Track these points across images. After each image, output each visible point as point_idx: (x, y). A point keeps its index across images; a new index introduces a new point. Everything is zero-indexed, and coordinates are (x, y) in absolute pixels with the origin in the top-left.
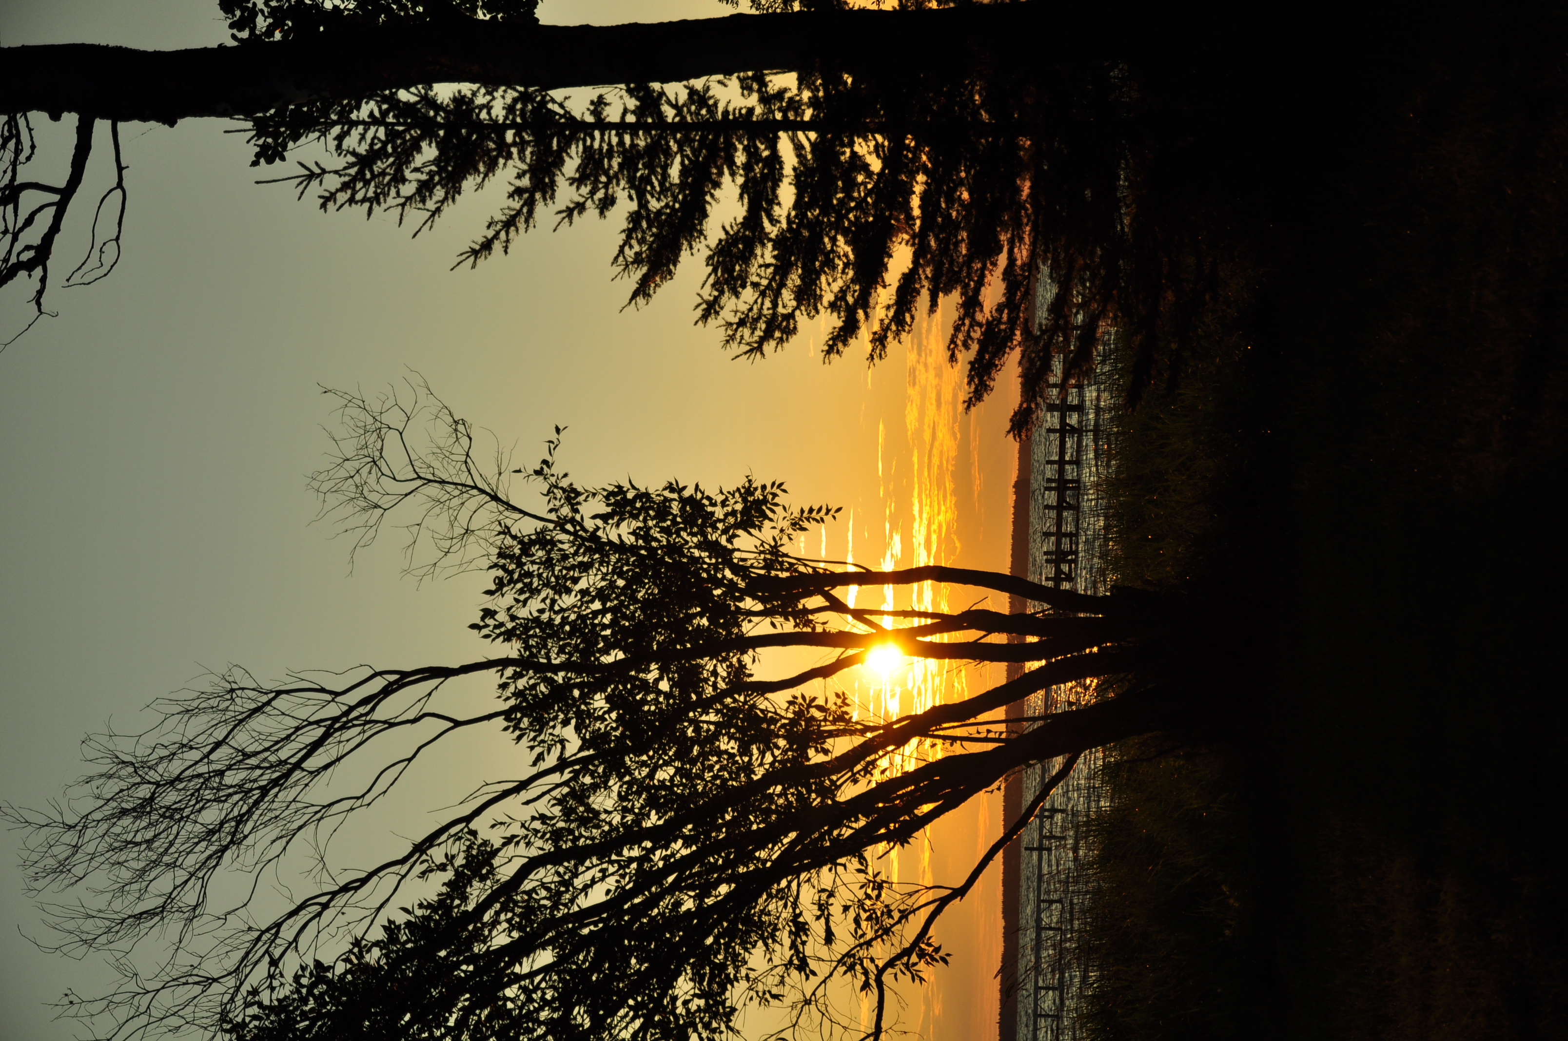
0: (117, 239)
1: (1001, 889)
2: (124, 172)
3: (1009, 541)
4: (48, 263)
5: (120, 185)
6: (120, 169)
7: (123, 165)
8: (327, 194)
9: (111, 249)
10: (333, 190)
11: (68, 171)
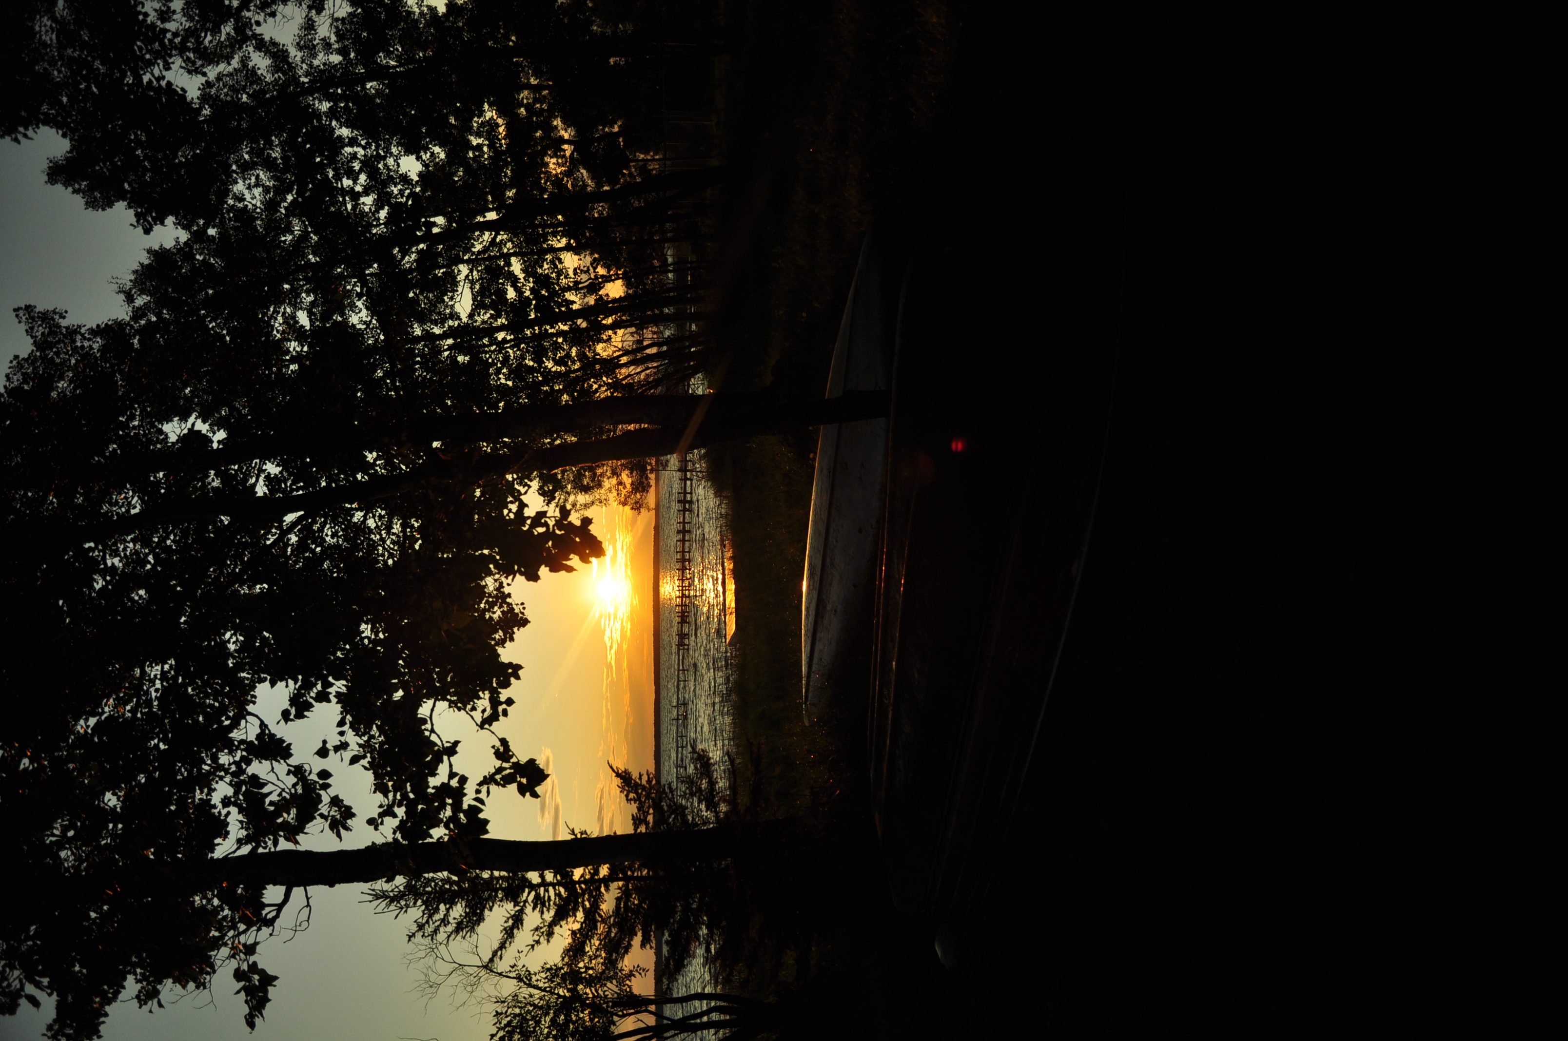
0: (308, 921)
1: (653, 675)
2: (310, 900)
3: (653, 548)
4: (275, 925)
5: (308, 905)
6: (308, 899)
7: (309, 896)
8: (411, 934)
9: (305, 924)
10: (414, 932)
11: (282, 897)
